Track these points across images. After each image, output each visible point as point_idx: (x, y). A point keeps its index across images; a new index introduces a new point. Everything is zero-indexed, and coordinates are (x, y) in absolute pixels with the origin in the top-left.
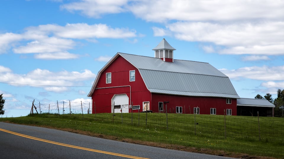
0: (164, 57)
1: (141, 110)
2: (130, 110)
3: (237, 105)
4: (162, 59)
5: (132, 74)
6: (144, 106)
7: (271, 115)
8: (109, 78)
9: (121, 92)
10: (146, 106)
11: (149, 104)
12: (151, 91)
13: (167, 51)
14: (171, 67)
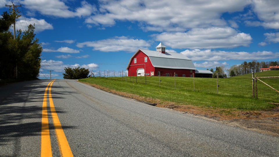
0: (161, 51)
1: (150, 75)
2: (145, 75)
3: (195, 73)
4: (160, 52)
5: (146, 59)
6: (151, 73)
7: (211, 77)
8: (135, 61)
9: (141, 67)
10: (152, 74)
11: (153, 73)
12: (154, 66)
13: (162, 48)
14: (164, 56)
